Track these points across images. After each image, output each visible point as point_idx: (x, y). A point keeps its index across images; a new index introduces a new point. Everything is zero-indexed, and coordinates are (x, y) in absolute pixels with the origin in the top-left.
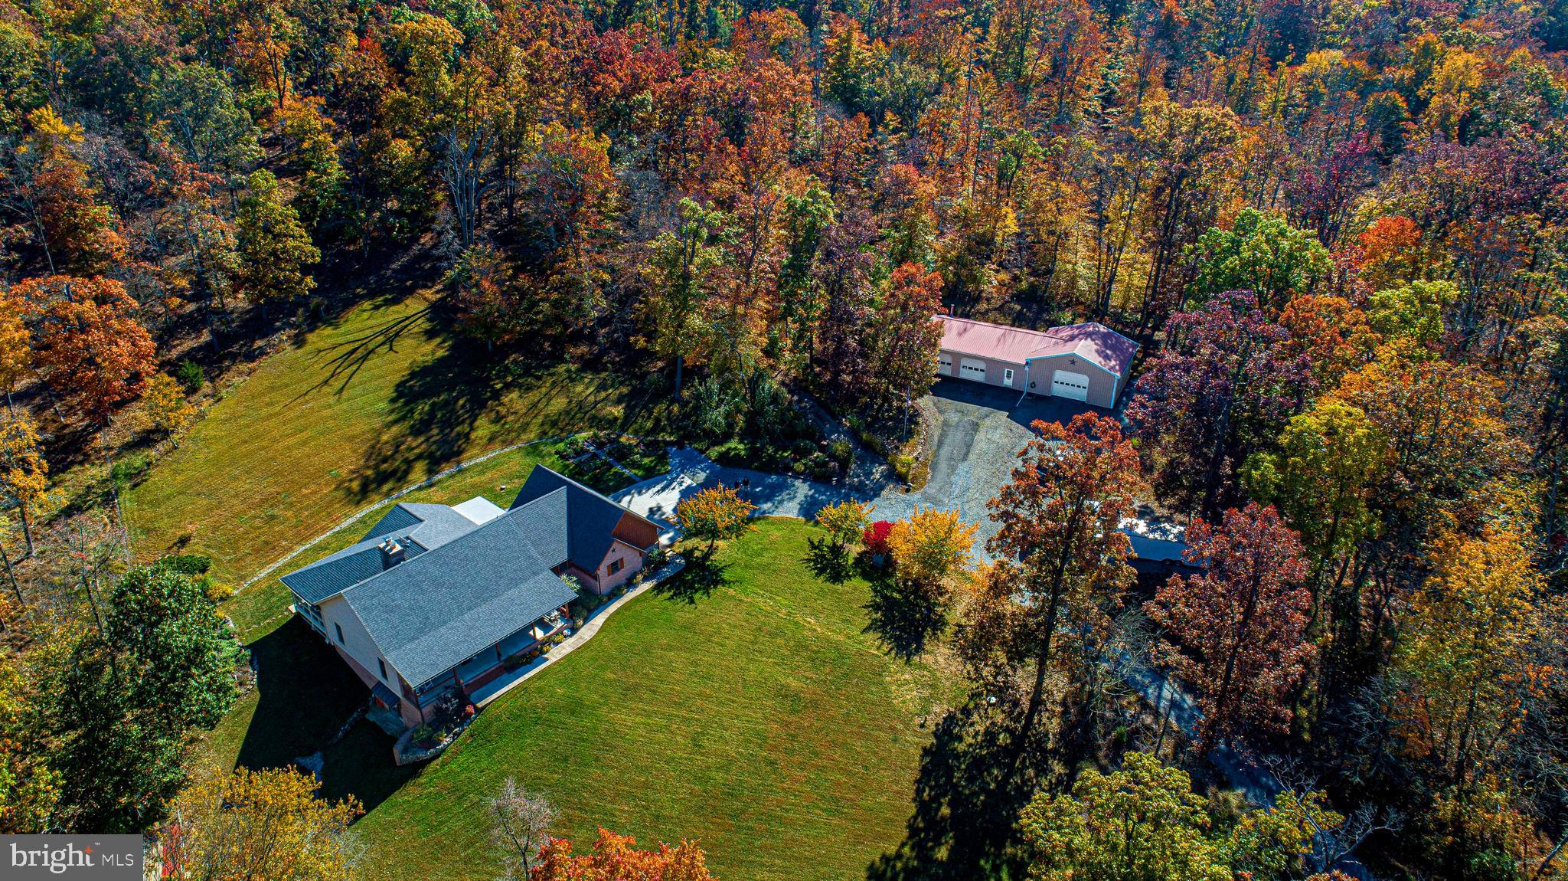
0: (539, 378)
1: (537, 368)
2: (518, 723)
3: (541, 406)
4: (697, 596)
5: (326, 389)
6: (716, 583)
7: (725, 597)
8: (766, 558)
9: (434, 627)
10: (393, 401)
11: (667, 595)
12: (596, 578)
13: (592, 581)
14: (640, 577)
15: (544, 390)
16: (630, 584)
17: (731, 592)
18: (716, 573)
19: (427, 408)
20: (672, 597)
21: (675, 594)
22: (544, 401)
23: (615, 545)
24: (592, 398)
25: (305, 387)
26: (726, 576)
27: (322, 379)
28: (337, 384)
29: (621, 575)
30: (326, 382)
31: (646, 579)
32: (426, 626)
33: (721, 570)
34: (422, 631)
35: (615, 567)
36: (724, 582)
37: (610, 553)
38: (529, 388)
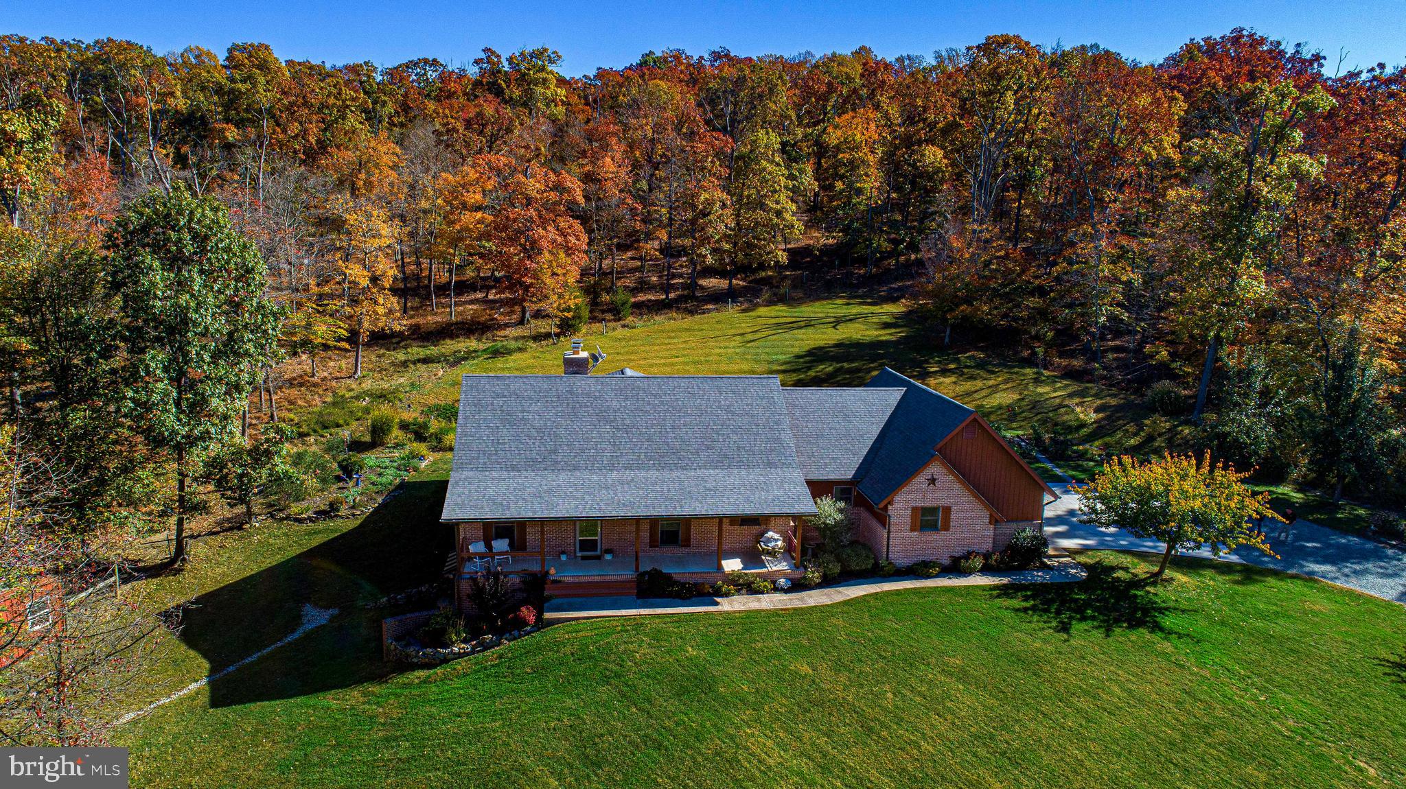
0: (993, 372)
1: (999, 365)
2: (580, 668)
3: (976, 396)
4: (1078, 627)
5: (738, 338)
6: (1134, 624)
7: (1147, 647)
8: (1276, 628)
9: (555, 467)
10: (798, 357)
11: (1017, 603)
12: (883, 519)
13: (874, 523)
14: (978, 563)
15: (991, 383)
16: (955, 567)
17: (1167, 647)
18: (1146, 612)
19: (830, 369)
20: (1025, 610)
21: (1034, 608)
22: (984, 393)
23: (935, 469)
24: (1058, 401)
25: (718, 333)
26: (1168, 621)
27: (742, 331)
28: (750, 337)
29: (940, 545)
30: (742, 334)
31: (986, 570)
32: (547, 461)
33: (1162, 610)
34: (533, 465)
35: (928, 519)
36: (1156, 627)
37: (920, 481)
38: (972, 378)
